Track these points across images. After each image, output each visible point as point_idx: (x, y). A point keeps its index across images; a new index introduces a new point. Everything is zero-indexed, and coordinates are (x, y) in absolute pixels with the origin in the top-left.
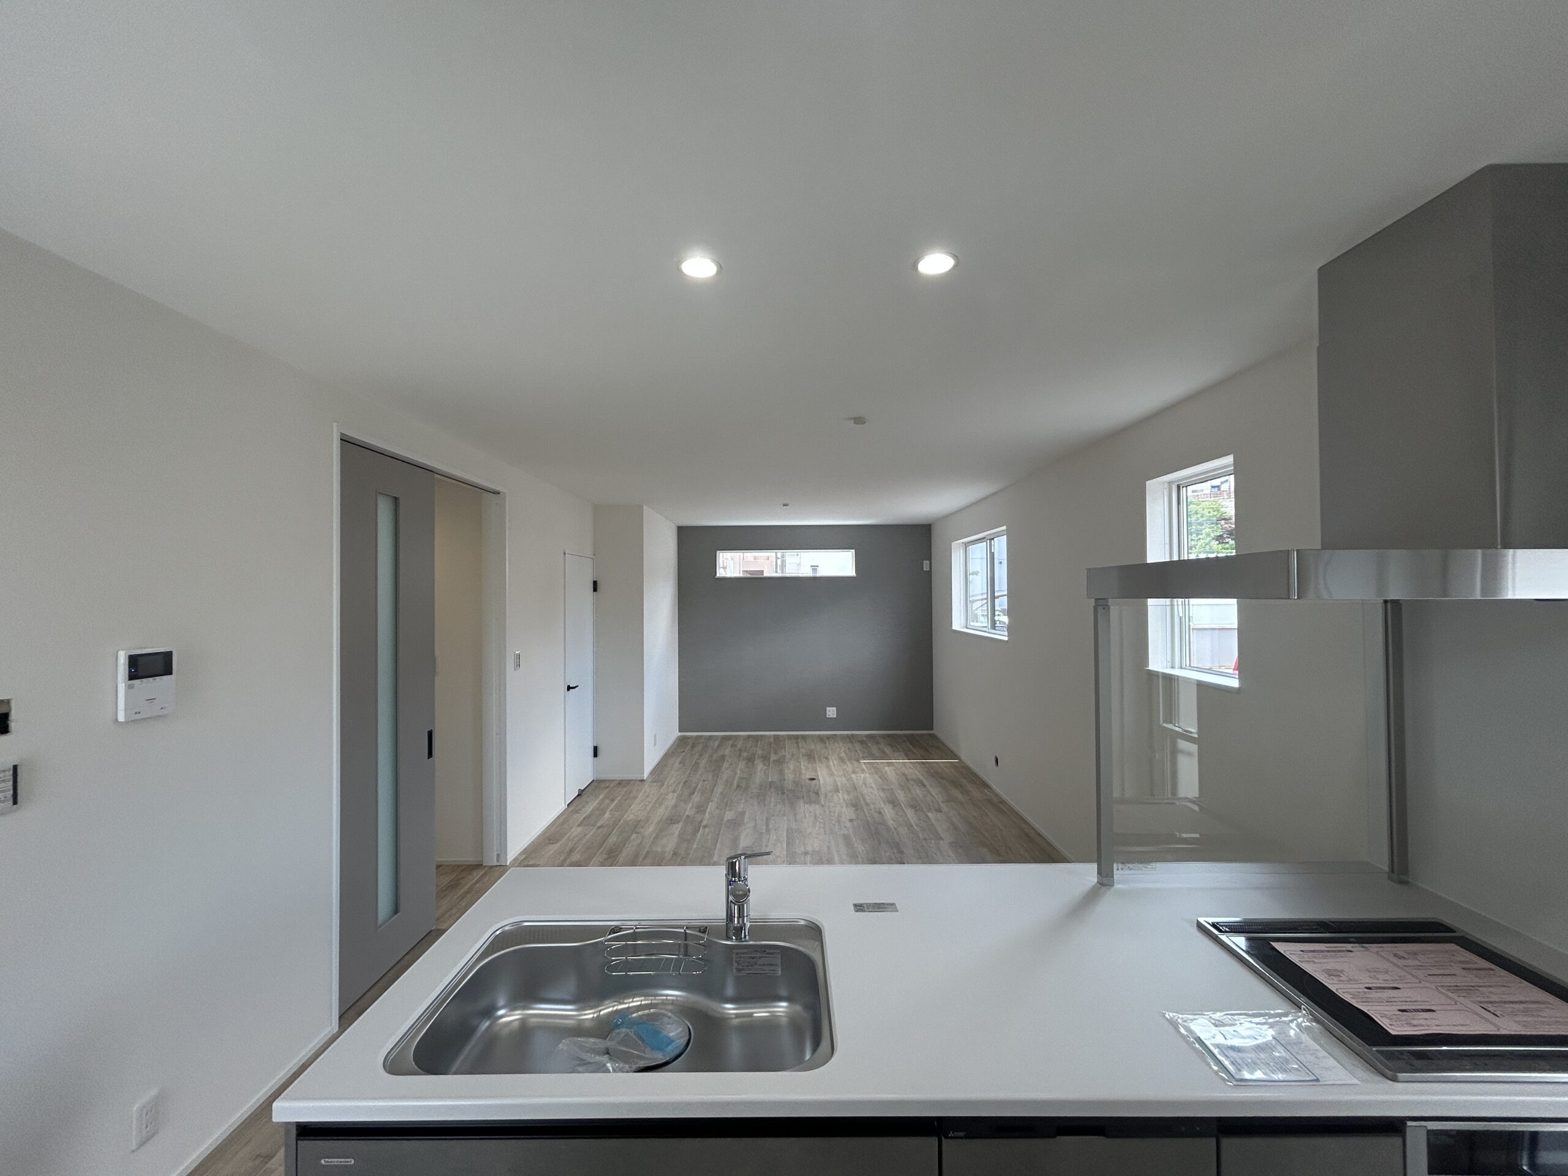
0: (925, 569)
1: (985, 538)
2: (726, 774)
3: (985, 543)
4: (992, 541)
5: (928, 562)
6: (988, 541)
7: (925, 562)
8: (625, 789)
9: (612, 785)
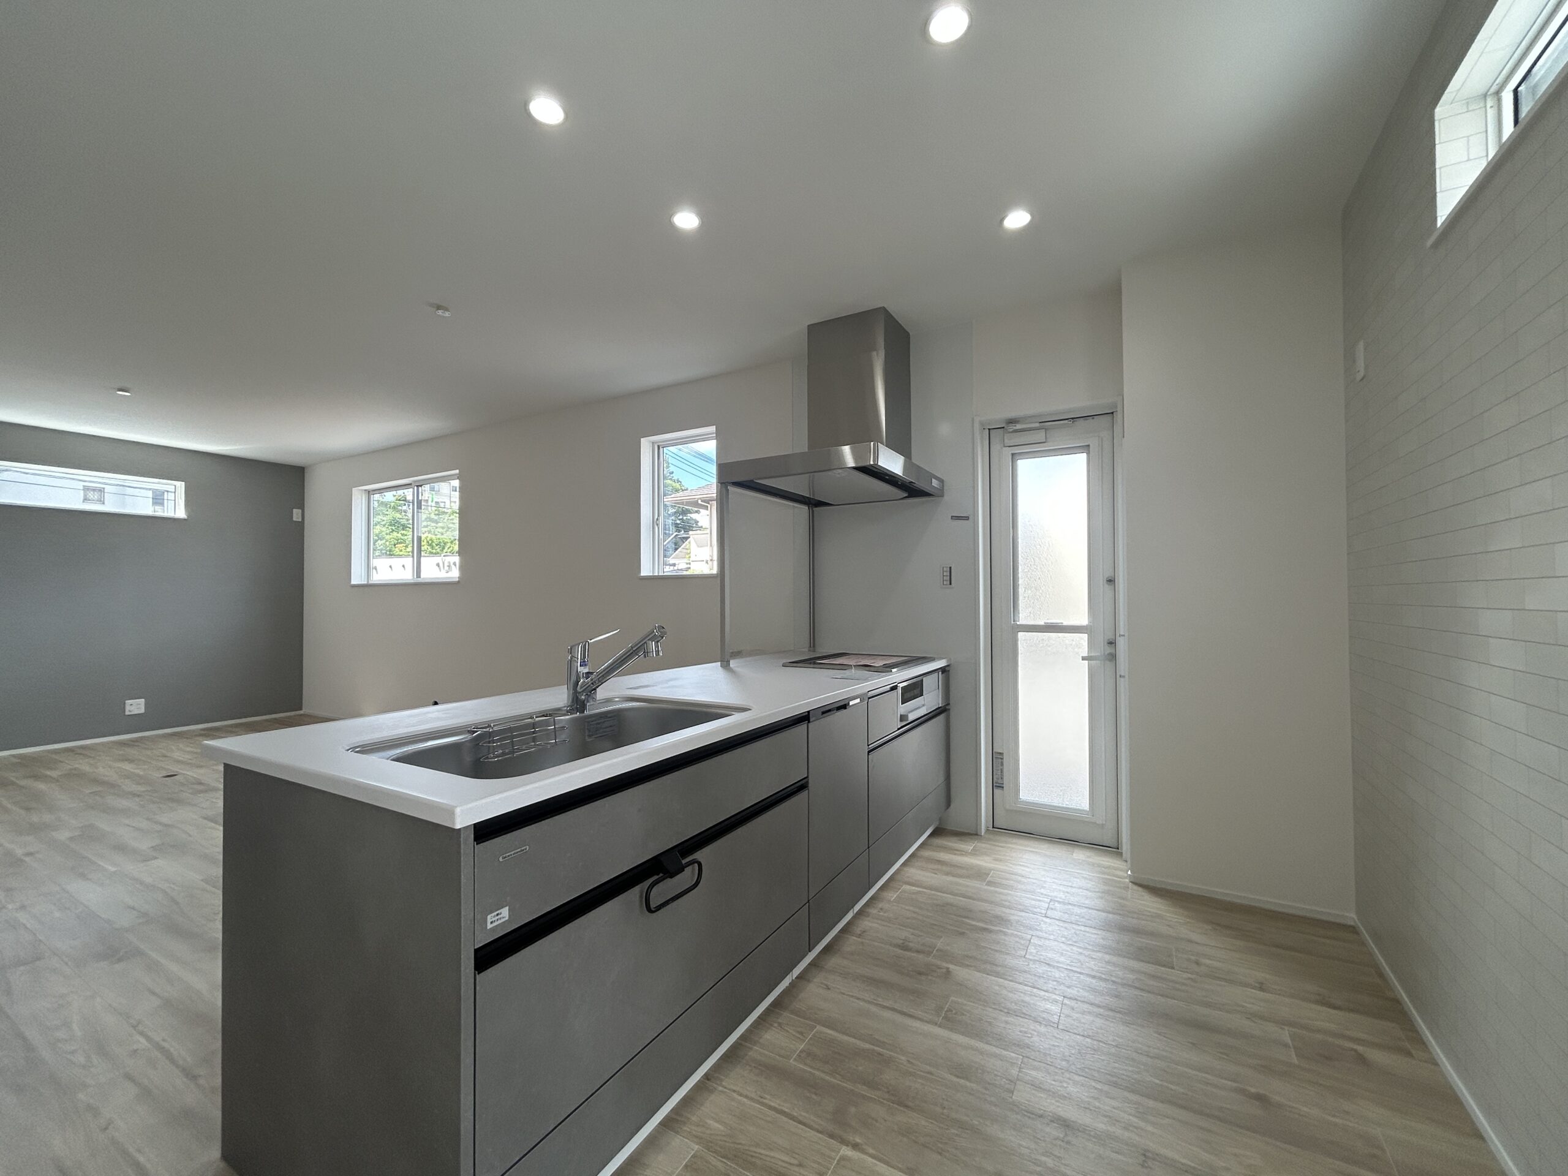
0: (294, 519)
1: (411, 484)
3: (411, 490)
4: (420, 488)
5: (300, 511)
6: (416, 487)
7: (295, 511)
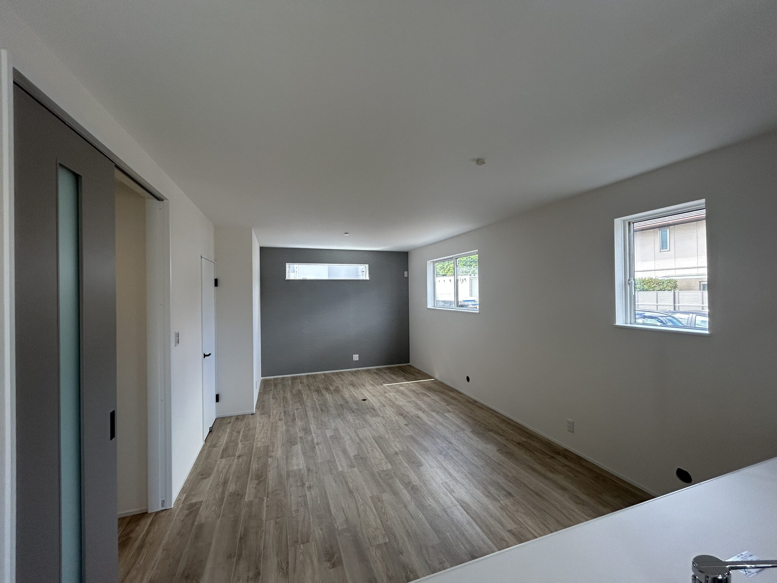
0: (405, 276)
1: (453, 258)
2: (309, 403)
4: (458, 259)
5: (407, 272)
6: (455, 260)
8: (244, 423)
9: (232, 420)
